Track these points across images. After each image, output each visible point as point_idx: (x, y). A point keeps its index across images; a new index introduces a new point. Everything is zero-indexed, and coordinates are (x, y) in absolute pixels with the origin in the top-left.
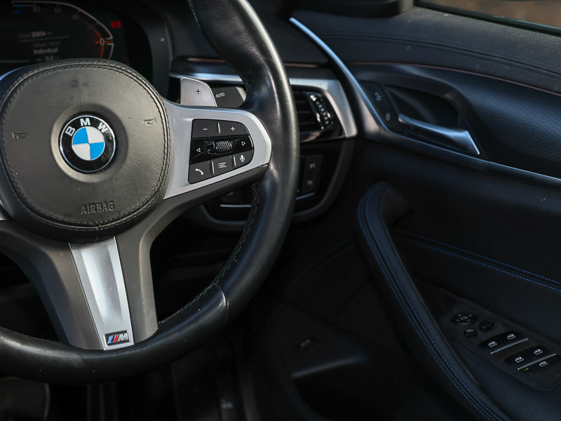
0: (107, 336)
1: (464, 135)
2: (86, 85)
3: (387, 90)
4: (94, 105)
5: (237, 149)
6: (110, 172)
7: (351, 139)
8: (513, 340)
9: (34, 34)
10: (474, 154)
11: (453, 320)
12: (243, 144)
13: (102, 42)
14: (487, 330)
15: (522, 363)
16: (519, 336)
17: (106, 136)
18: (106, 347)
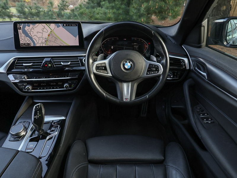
0: (125, 99)
1: (205, 74)
2: (129, 55)
3: (195, 62)
4: (130, 59)
5: (156, 70)
6: (131, 71)
7: (187, 70)
8: (206, 115)
9: (134, 44)
10: (206, 79)
11: (196, 108)
13: (146, 46)
14: (202, 111)
15: (205, 121)
16: (207, 115)
17: (131, 64)
18: (124, 100)
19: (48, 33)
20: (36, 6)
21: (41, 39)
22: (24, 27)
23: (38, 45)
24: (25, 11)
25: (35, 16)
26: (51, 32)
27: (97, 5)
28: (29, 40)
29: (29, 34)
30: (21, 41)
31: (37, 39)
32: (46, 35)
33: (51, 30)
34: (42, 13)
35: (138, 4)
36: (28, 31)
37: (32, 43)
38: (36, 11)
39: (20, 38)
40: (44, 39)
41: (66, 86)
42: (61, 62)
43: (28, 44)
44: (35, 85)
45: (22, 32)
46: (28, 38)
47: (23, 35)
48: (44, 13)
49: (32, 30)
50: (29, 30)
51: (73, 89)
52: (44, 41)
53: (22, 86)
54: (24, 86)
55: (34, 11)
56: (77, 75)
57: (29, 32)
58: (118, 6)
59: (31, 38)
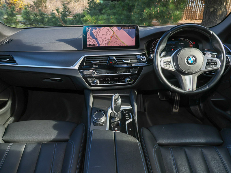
0: (188, 89)
4: (193, 55)
5: (214, 64)
6: (193, 65)
9: (181, 43)
12: (215, 63)
13: (191, 45)
17: (194, 60)
18: (188, 91)
19: (111, 35)
20: (41, 13)
21: (105, 40)
22: (92, 30)
23: (101, 46)
24: (31, 18)
25: (40, 22)
26: (113, 34)
27: (98, 11)
28: (95, 42)
29: (95, 36)
30: (88, 42)
31: (101, 40)
32: (109, 37)
33: (114, 32)
34: (46, 19)
35: (140, 10)
36: (94, 33)
37: (97, 44)
38: (41, 17)
39: (87, 39)
40: (107, 40)
41: (128, 80)
42: (122, 59)
43: (93, 44)
44: (101, 79)
45: (89, 35)
46: (94, 39)
47: (90, 37)
48: (48, 19)
49: (98, 33)
50: (96, 33)
51: (132, 83)
52: (107, 42)
53: (91, 80)
54: (92, 80)
55: (39, 18)
56: (136, 70)
57: (95, 35)
58: (120, 12)
59: (96, 39)
